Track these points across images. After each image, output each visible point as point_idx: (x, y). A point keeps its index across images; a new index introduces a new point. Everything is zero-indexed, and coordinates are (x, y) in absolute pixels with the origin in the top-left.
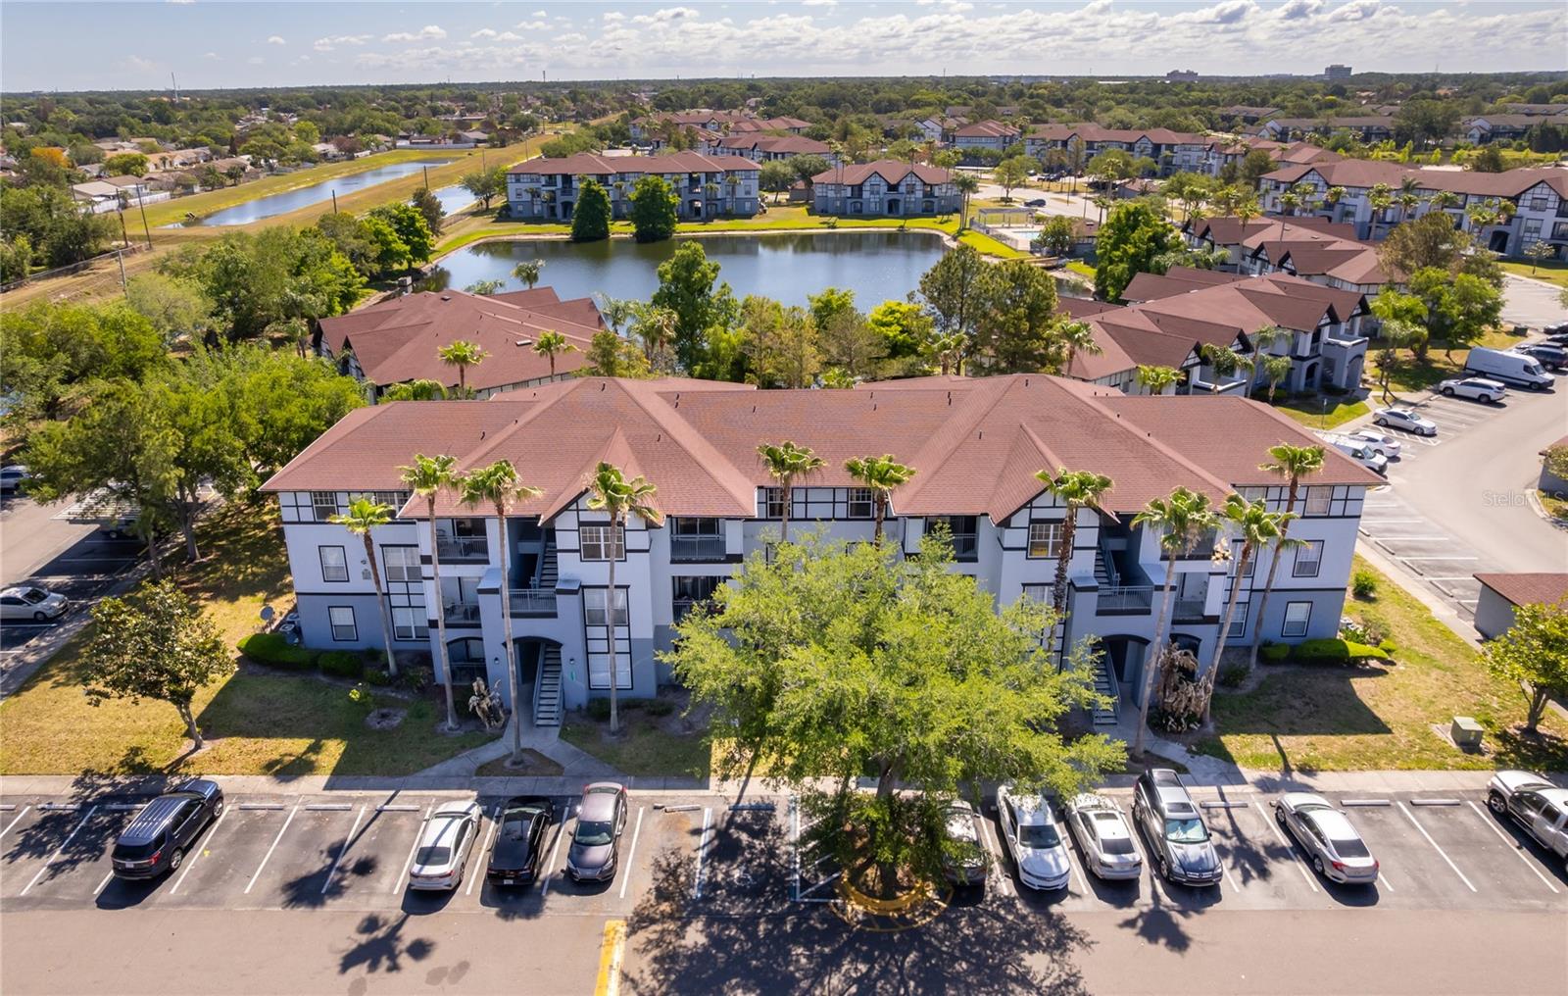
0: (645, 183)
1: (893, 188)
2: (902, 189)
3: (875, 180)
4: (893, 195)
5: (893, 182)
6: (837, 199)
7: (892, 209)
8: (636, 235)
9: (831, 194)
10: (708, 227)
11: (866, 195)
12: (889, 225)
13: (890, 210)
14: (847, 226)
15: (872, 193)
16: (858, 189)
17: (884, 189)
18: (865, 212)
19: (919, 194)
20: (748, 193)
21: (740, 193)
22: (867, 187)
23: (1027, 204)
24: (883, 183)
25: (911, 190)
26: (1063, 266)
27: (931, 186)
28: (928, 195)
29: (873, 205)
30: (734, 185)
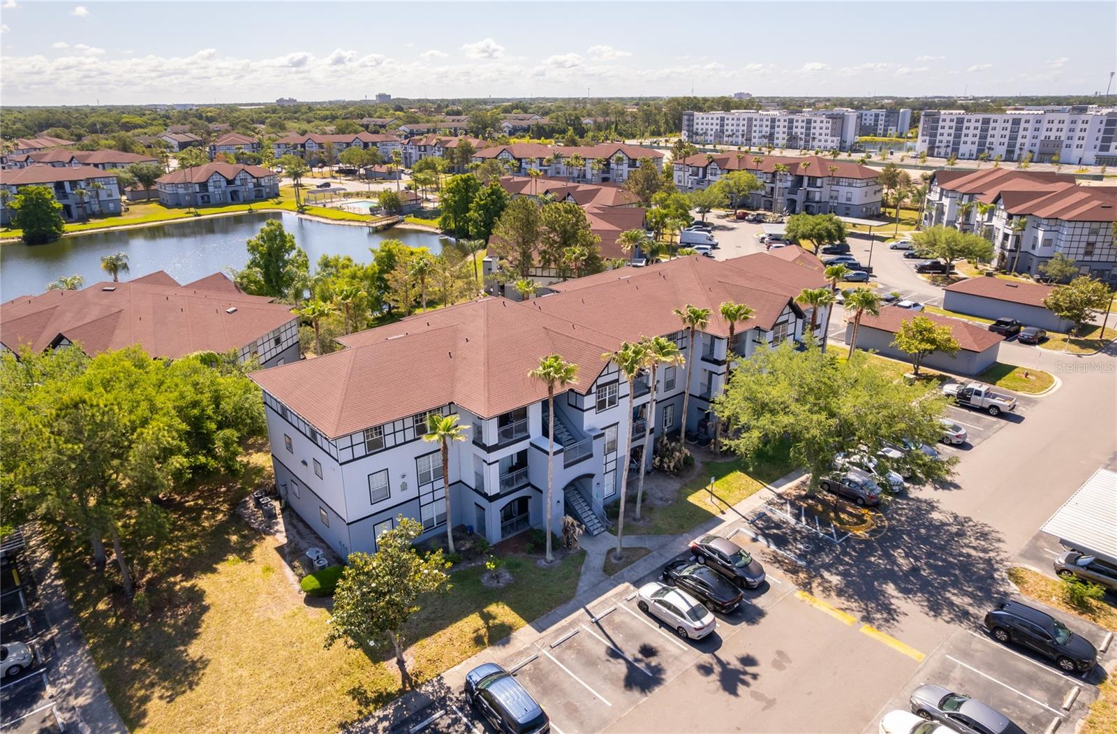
0: (27, 193)
1: (230, 182)
2: (238, 182)
3: (216, 177)
4: (232, 188)
5: (230, 178)
6: (185, 195)
7: (235, 198)
8: (24, 238)
9: (181, 191)
10: (87, 226)
11: (211, 189)
12: (240, 210)
13: (233, 199)
14: (207, 214)
15: (215, 187)
16: (204, 185)
17: (224, 184)
18: (212, 201)
19: (251, 186)
20: (110, 195)
21: (103, 196)
22: (211, 184)
23: (318, 187)
24: (223, 179)
25: (244, 181)
26: (403, 221)
27: (257, 178)
28: (258, 185)
29: (218, 197)
30: (97, 190)
